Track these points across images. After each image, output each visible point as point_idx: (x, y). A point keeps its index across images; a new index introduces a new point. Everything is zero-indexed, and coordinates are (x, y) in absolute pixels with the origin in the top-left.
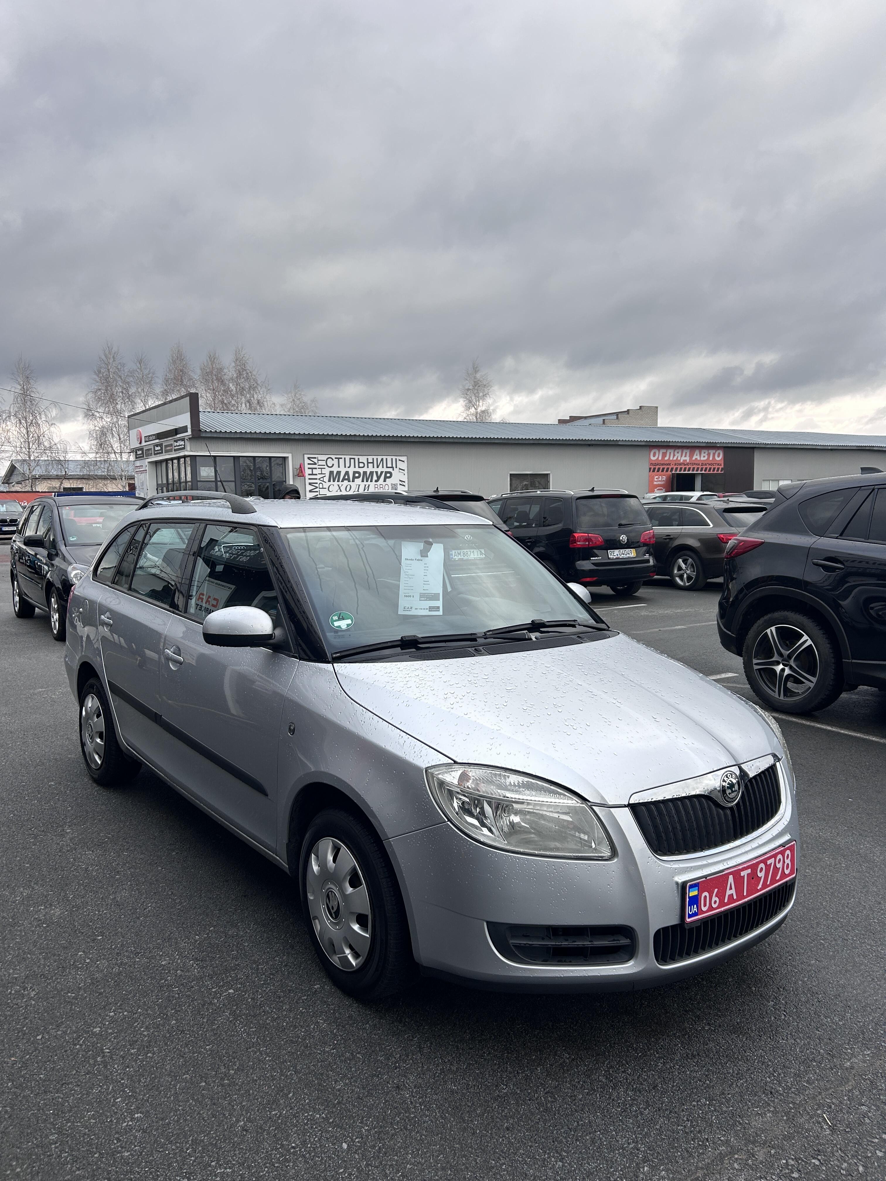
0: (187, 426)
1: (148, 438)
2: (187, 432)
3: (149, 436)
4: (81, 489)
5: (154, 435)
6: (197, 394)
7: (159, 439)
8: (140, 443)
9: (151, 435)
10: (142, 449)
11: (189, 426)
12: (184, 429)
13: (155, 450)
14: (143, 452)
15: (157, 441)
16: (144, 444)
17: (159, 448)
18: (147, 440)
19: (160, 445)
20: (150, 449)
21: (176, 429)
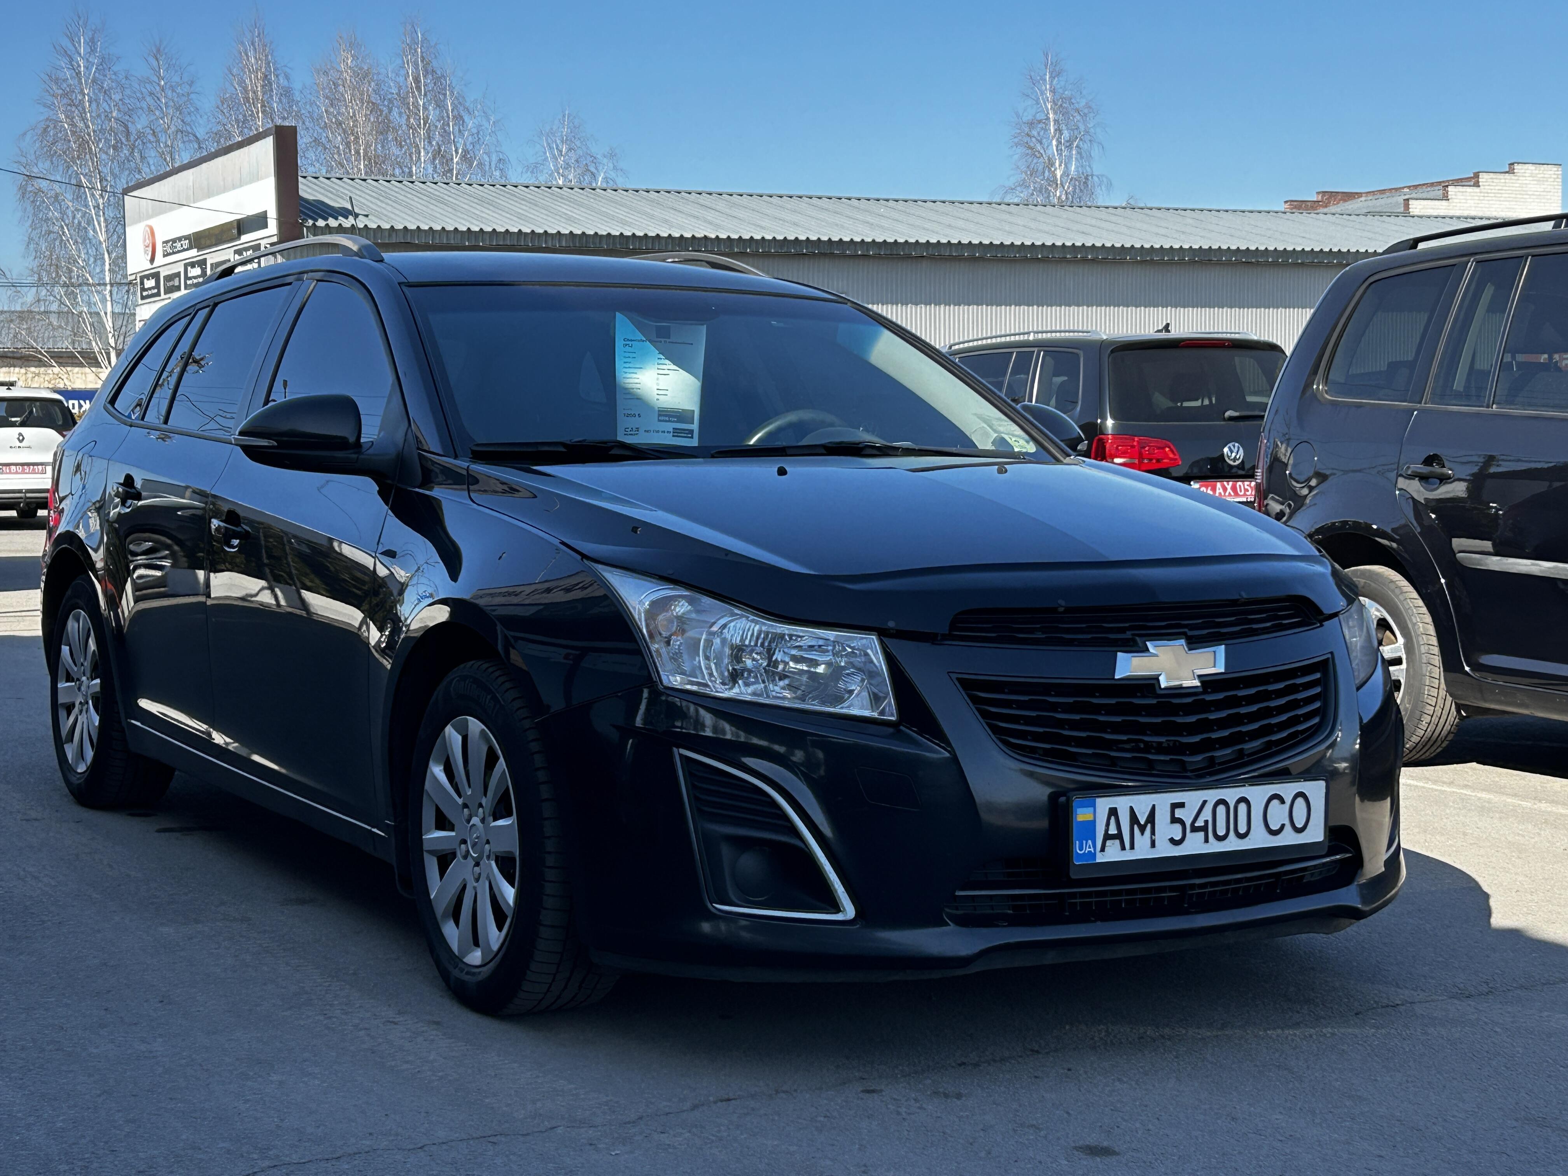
0: (266, 211)
1: (172, 245)
2: (266, 226)
3: (174, 241)
5: (186, 237)
6: (296, 127)
7: (198, 248)
8: (152, 260)
9: (180, 239)
10: (156, 276)
11: (272, 214)
12: (260, 220)
13: (187, 278)
14: (158, 286)
15: (194, 252)
16: (160, 260)
17: (197, 271)
18: (169, 251)
19: (202, 263)
20: (178, 275)
21: (239, 222)
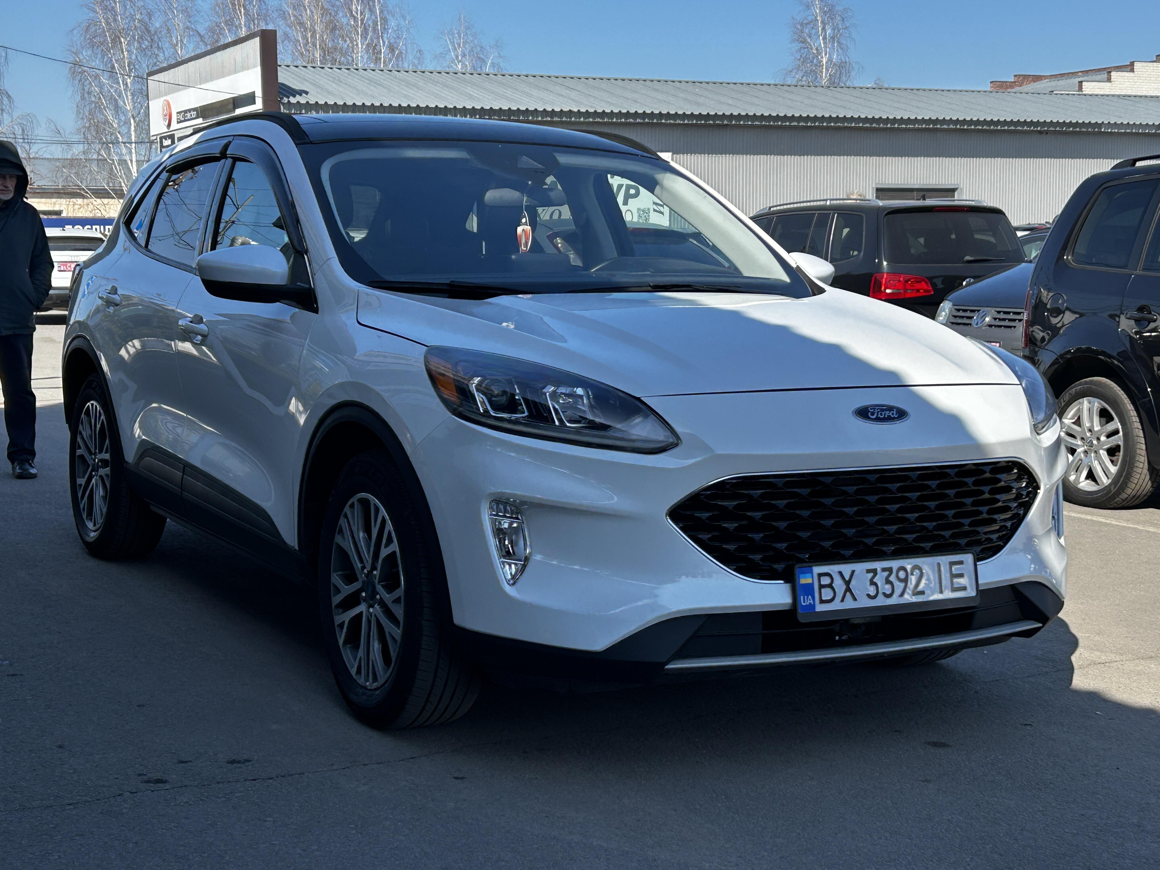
0: (254, 92)
1: (184, 115)
2: (254, 103)
3: (185, 112)
4: (59, 213)
5: (194, 109)
6: (275, 32)
7: (204, 118)
8: (169, 125)
9: (189, 111)
10: (172, 137)
11: (259, 94)
12: (250, 99)
18: (182, 119)
21: (234, 99)
